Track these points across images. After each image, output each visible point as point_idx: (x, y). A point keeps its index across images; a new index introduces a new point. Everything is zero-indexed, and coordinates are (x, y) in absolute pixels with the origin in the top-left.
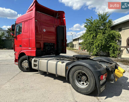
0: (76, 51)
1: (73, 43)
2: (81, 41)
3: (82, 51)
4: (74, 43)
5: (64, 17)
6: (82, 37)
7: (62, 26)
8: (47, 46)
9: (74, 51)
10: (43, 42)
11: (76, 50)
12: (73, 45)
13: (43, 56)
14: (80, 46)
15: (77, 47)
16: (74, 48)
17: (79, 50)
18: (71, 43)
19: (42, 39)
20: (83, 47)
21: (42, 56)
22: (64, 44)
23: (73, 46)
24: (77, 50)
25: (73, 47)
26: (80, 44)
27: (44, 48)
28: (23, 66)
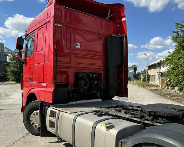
0: (154, 88)
1: (149, 73)
2: (164, 69)
3: (168, 88)
4: (151, 72)
5: (124, 16)
6: (168, 59)
7: (119, 35)
8: (83, 78)
9: (151, 88)
10: (74, 71)
11: (154, 86)
12: (149, 76)
13: (72, 101)
14: (162, 80)
15: (157, 81)
16: (151, 83)
17: (162, 87)
18: (145, 72)
19: (73, 65)
20: (170, 81)
21: (71, 103)
22: (123, 76)
23: (148, 78)
24: (156, 86)
25: (148, 80)
26: (162, 74)
27: (76, 84)
28: (31, 123)
